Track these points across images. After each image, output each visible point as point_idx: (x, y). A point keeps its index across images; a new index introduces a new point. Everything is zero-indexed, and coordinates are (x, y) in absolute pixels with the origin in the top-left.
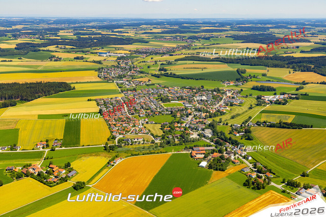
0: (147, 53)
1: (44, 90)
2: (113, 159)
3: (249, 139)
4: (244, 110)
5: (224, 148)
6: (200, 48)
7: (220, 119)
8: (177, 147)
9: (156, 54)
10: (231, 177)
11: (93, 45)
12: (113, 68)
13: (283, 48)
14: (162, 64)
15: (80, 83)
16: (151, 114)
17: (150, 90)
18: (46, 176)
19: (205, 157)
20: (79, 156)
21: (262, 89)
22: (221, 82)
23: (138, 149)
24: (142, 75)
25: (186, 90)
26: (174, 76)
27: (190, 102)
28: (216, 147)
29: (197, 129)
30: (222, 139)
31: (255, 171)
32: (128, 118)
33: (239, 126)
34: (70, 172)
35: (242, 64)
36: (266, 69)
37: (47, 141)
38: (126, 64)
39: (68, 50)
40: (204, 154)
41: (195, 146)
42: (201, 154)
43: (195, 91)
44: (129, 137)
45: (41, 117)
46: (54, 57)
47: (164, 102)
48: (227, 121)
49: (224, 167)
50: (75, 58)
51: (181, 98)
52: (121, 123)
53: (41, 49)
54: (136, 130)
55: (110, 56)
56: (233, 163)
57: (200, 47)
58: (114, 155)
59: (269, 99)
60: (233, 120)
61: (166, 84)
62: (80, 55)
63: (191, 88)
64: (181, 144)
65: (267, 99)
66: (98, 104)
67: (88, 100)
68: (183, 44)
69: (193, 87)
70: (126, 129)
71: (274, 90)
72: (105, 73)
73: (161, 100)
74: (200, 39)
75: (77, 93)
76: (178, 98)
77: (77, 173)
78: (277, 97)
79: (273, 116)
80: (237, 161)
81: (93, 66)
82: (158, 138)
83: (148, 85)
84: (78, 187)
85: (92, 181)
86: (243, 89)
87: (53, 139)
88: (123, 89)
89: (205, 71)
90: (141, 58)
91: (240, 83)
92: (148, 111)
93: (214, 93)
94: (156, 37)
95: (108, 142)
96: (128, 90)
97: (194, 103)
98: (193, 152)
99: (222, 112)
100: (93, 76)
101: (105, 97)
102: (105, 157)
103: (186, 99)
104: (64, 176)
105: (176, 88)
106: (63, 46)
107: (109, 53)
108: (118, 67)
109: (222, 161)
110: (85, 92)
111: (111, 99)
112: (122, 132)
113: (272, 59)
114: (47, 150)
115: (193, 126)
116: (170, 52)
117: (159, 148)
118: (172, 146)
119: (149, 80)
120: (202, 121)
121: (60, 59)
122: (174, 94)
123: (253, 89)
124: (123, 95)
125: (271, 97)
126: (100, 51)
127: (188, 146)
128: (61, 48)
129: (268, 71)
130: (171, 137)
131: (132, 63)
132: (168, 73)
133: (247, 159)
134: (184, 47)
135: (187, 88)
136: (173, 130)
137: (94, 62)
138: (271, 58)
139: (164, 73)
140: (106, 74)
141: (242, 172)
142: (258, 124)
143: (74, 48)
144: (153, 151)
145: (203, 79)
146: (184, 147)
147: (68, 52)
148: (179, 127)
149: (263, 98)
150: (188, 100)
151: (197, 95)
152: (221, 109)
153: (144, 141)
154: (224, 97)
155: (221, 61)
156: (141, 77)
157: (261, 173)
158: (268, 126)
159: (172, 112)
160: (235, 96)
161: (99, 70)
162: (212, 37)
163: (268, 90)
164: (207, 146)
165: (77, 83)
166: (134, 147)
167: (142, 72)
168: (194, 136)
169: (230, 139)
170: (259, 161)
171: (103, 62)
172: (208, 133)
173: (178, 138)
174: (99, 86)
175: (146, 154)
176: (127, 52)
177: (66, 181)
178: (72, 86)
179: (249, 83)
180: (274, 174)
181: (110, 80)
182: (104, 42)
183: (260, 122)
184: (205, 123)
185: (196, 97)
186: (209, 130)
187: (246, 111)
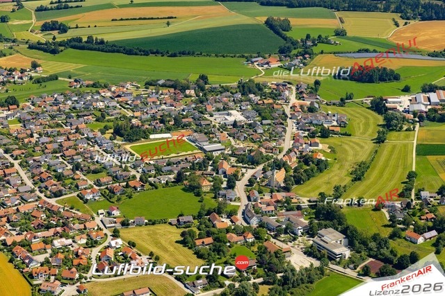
17: (59, 97)
22: (245, 61)
26: (103, 47)
27: (207, 134)
43: (192, 93)
59: (406, 107)
63: (174, 86)
65: (400, 109)
69: (178, 80)
71: (396, 77)
73: (117, 134)
78: (422, 99)
82: (196, 282)
83: (38, 81)
91: (296, 62)
92: (101, 178)
97: (220, 137)
103: (189, 124)
105: (129, 86)
115: (271, 221)
119: (35, 66)
120: (288, 201)
122: (138, 108)
125: (406, 102)
136: (223, 242)
148: (235, 231)
151: (209, 107)
152: (309, 152)
154: (288, 109)
160: (316, 105)
163: (382, 79)
172: (333, 239)
179: (320, 60)
184: (299, 208)
185: (211, 116)
186: (335, 234)
187: (376, 151)
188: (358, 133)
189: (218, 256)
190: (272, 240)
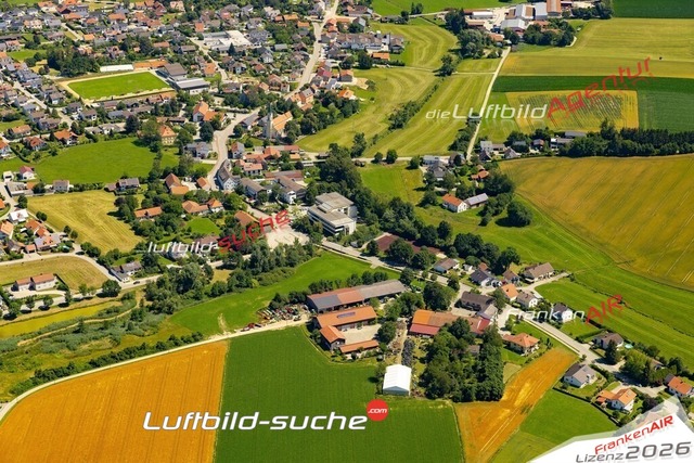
3: (515, 220)
7: (360, 138)
8: (228, 300)
16: (37, 141)
27: (187, 64)
29: (276, 199)
30: (408, 235)
33: (447, 161)
41: (315, 289)
42: (359, 324)
47: (68, 74)
49: (490, 380)
56: (514, 348)
59: (497, 24)
60: (404, 134)
65: (488, 26)
78: (524, 11)
80: (522, 339)
82: (123, 264)
92: (18, 129)
97: (207, 69)
99: (343, 100)
103: (164, 51)
109: (470, 348)
115: (254, 185)
120: (284, 156)
122: (93, 28)
125: (500, 17)
127: (285, 293)
133: (558, 322)
136: (176, 214)
141: (571, 390)
142: (518, 145)
146: (262, 296)
148: (198, 198)
149: (469, 20)
151: (201, 27)
152: (333, 89)
153: (64, 288)
154: (318, 29)
158: (562, 154)
164: (368, 280)
172: (336, 209)
173: (214, 257)
183: (522, 137)
184: (298, 166)
186: (338, 200)
187: (436, 88)
188: (416, 62)
189: (165, 232)
190: (250, 209)
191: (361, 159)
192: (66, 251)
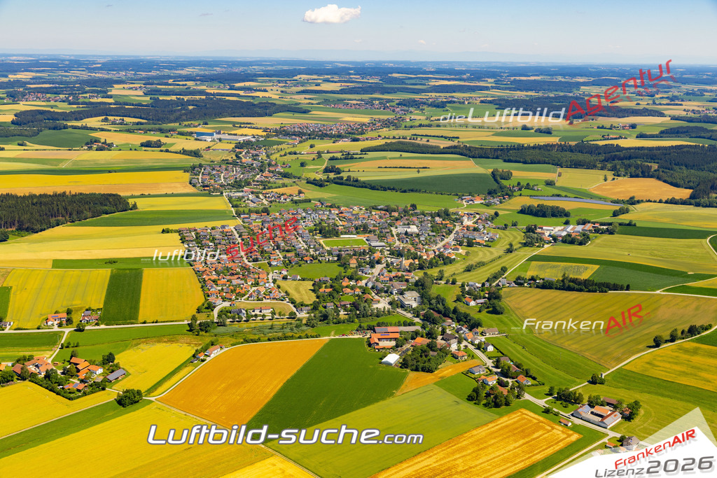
0: (303, 135)
1: (69, 208)
2: (205, 349)
3: (495, 311)
4: (496, 255)
5: (440, 329)
6: (420, 126)
7: (441, 272)
8: (341, 326)
9: (323, 136)
10: (445, 384)
11: (184, 117)
12: (224, 167)
13: (603, 127)
14: (332, 159)
15: (149, 196)
16: (295, 260)
17: (300, 211)
18: (61, 378)
19: (397, 346)
20: (135, 342)
21: (541, 212)
22: (456, 198)
23: (260, 330)
24: (286, 181)
25: (378, 212)
26: (356, 183)
27: (381, 237)
28: (423, 327)
29: (388, 292)
30: (439, 312)
31: (496, 373)
32: (245, 268)
33: (480, 285)
34: (113, 371)
35: (505, 161)
36: (555, 172)
37: (69, 312)
38: (255, 157)
39: (130, 126)
40: (395, 339)
41: (379, 325)
42: (391, 339)
43: (396, 214)
44: (242, 306)
45: (58, 264)
46: (97, 141)
47: (325, 237)
48: (454, 277)
49: (432, 365)
50: (142, 145)
51: (364, 229)
52: (228, 277)
53: (69, 124)
54: (259, 292)
55: (220, 140)
56: (455, 357)
57: (420, 122)
58: (208, 340)
59: (553, 233)
60: (468, 274)
61: (334, 201)
62: (153, 137)
63: (388, 210)
64: (350, 321)
65: (547, 234)
66: (183, 240)
67: (163, 231)
68: (385, 117)
69: (393, 206)
70: (238, 291)
71: (567, 214)
72: (205, 177)
73: (320, 233)
74: (425, 107)
75: (139, 216)
76: (357, 229)
77: (126, 375)
78: (570, 228)
79: (554, 267)
80: (460, 354)
81: (181, 161)
82: (303, 308)
83: (296, 202)
84: (127, 401)
85: (156, 389)
86: (500, 213)
87: (81, 308)
88: (241, 209)
89: (424, 174)
90: (288, 144)
91: (496, 200)
92: (289, 255)
93: (437, 219)
94: (326, 101)
95: (198, 315)
96: (250, 212)
97: (390, 239)
98: (373, 335)
99: (448, 258)
100: (179, 181)
101: (199, 226)
102: (189, 344)
103: (374, 231)
104: (99, 380)
105: (356, 208)
106: (118, 118)
107: (219, 133)
108: (234, 164)
109: (431, 353)
110: (156, 216)
111: (213, 229)
112: (228, 296)
113: (572, 151)
114: (67, 331)
115: (380, 286)
116: (352, 134)
117: (304, 328)
118: (331, 324)
119: (300, 192)
120: (403, 276)
121: (110, 145)
122: (350, 220)
123: (522, 212)
124: (239, 221)
125: (558, 230)
126: (199, 129)
127: (365, 325)
128: (114, 123)
129: (560, 175)
130: (330, 306)
131: (268, 156)
132: (342, 178)
133: (485, 350)
134: (387, 124)
135: (381, 209)
136: (338, 292)
137: (184, 152)
138: (571, 149)
139: (335, 177)
140: (208, 177)
141: (469, 374)
142: (519, 282)
143: (142, 124)
144: (290, 334)
145: (416, 191)
146: (356, 326)
147: (129, 131)
148: (352, 288)
149: (539, 230)
150: (377, 232)
151: (400, 223)
152: (446, 253)
153: (273, 313)
154: (458, 228)
155: (461, 154)
156: (284, 185)
157: (507, 378)
158: (538, 287)
159: (339, 256)
160: (481, 227)
161: (193, 170)
162: (450, 102)
163: (554, 215)
164: (405, 324)
165: (143, 196)
166: (253, 325)
167: (286, 175)
168: (382, 304)
169: (455, 311)
170: (509, 355)
171: (203, 153)
172: (411, 299)
173: (345, 310)
174: (190, 203)
175: (274, 339)
176: (260, 132)
177: (103, 389)
178: (131, 201)
179: (514, 200)
180: (534, 378)
181: (216, 190)
182: (211, 110)
183: (523, 279)
184: (407, 281)
185: (396, 228)
187: (500, 257)
188: (498, 247)
189: (329, 299)
191: (440, 282)
192: (282, 300)
